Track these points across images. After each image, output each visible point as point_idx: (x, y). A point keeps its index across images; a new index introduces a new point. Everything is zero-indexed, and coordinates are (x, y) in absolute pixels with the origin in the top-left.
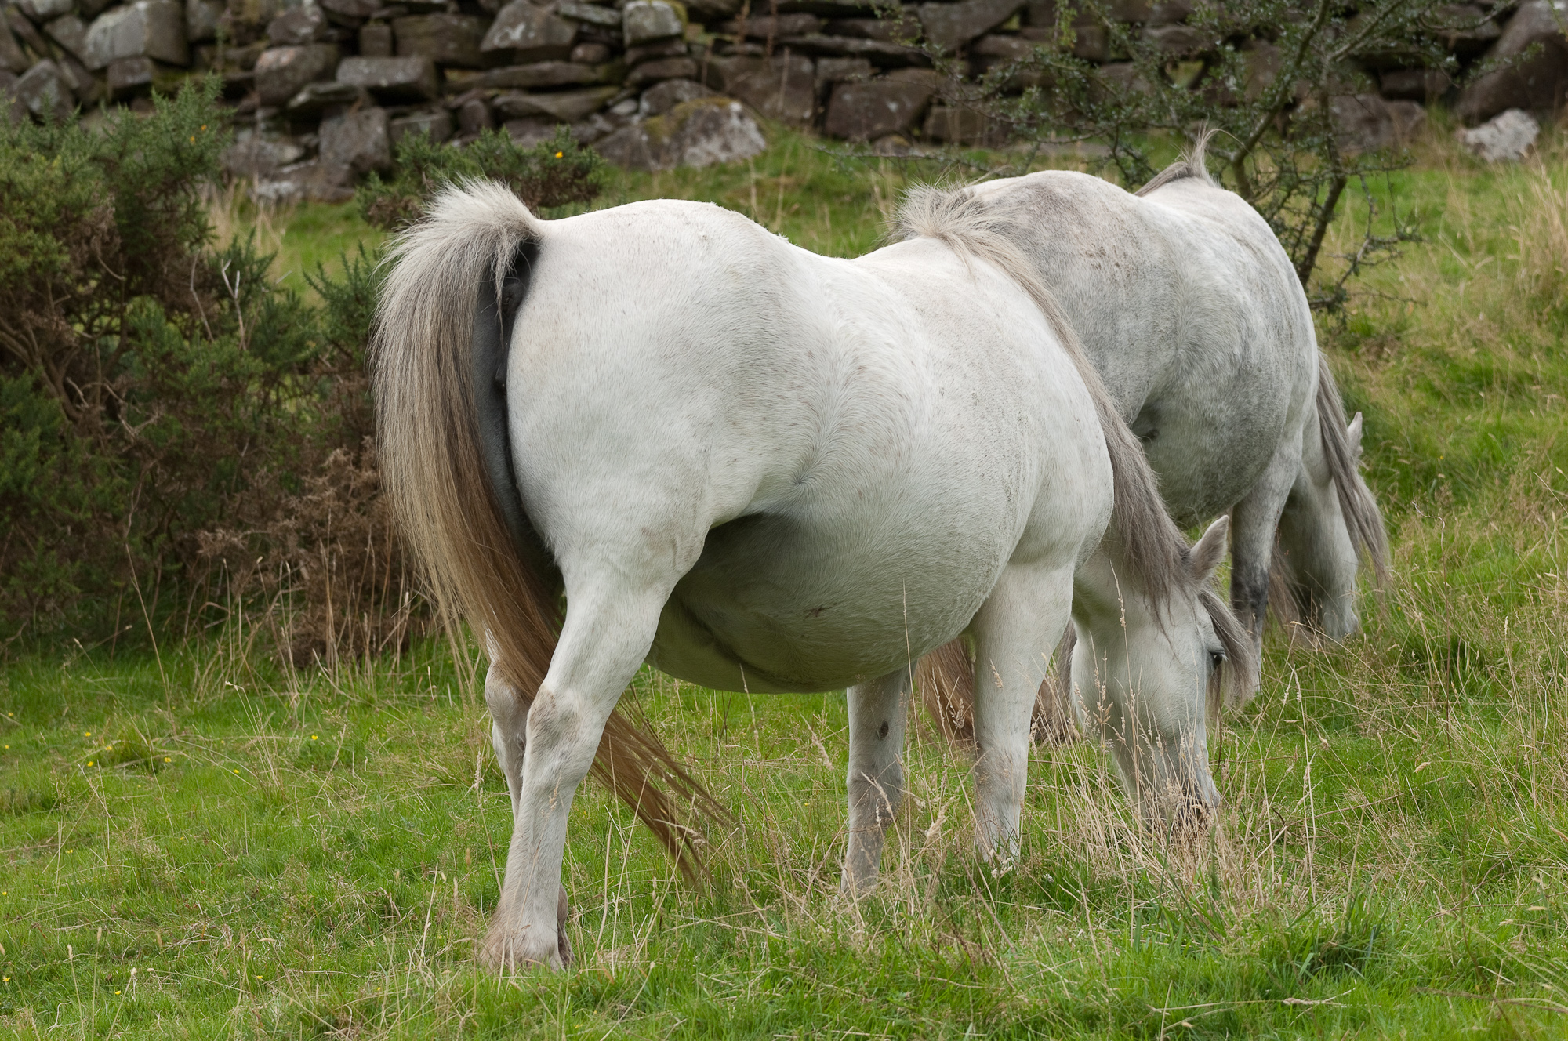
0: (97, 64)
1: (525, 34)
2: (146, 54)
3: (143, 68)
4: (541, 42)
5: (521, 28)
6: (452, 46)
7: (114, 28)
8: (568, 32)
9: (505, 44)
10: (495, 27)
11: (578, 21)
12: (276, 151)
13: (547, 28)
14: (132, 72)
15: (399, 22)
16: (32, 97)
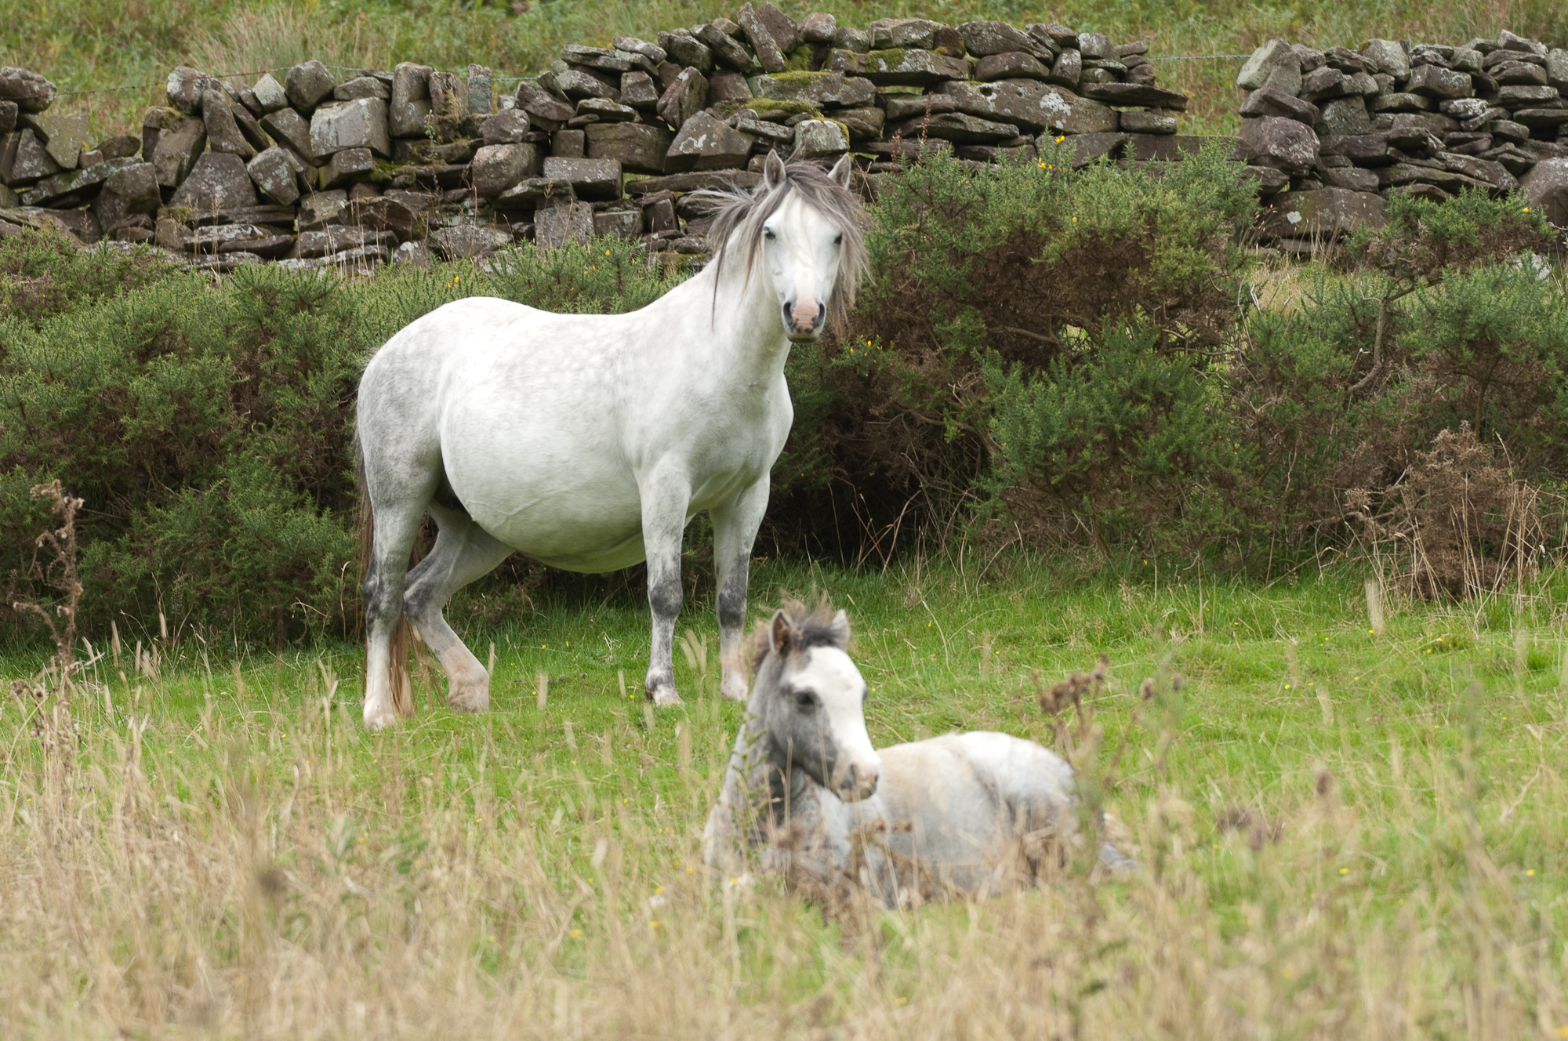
0: (324, 153)
1: (707, 143)
2: (368, 145)
3: (366, 159)
4: (721, 151)
5: (704, 137)
6: (638, 151)
7: (337, 121)
8: (745, 144)
9: (690, 151)
10: (679, 136)
11: (755, 134)
12: (488, 235)
13: (727, 139)
14: (357, 160)
15: (591, 127)
16: (265, 179)
